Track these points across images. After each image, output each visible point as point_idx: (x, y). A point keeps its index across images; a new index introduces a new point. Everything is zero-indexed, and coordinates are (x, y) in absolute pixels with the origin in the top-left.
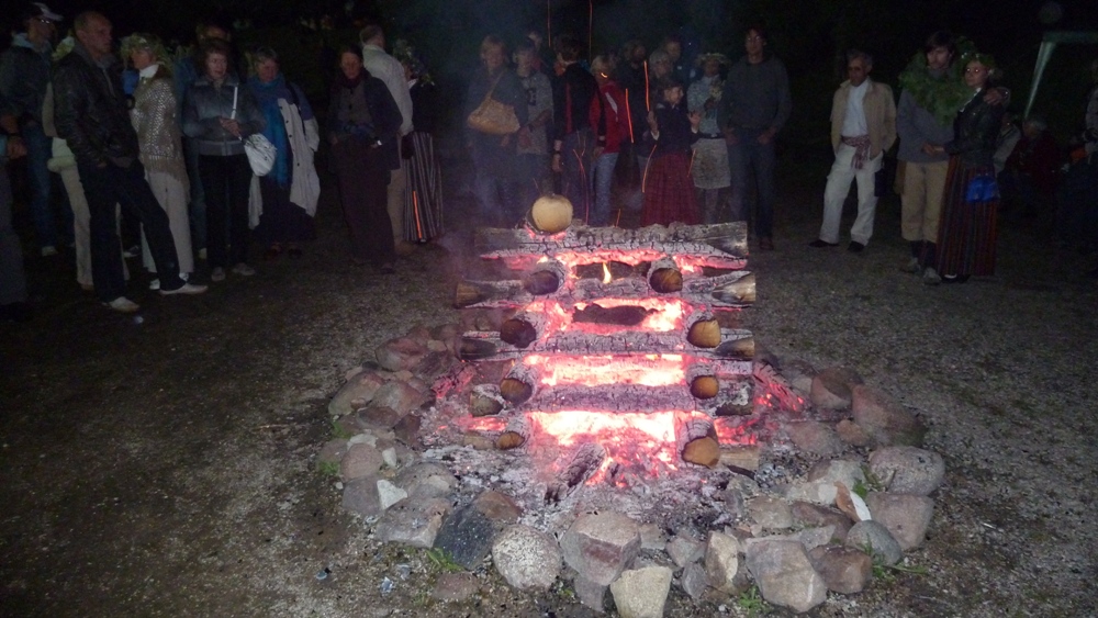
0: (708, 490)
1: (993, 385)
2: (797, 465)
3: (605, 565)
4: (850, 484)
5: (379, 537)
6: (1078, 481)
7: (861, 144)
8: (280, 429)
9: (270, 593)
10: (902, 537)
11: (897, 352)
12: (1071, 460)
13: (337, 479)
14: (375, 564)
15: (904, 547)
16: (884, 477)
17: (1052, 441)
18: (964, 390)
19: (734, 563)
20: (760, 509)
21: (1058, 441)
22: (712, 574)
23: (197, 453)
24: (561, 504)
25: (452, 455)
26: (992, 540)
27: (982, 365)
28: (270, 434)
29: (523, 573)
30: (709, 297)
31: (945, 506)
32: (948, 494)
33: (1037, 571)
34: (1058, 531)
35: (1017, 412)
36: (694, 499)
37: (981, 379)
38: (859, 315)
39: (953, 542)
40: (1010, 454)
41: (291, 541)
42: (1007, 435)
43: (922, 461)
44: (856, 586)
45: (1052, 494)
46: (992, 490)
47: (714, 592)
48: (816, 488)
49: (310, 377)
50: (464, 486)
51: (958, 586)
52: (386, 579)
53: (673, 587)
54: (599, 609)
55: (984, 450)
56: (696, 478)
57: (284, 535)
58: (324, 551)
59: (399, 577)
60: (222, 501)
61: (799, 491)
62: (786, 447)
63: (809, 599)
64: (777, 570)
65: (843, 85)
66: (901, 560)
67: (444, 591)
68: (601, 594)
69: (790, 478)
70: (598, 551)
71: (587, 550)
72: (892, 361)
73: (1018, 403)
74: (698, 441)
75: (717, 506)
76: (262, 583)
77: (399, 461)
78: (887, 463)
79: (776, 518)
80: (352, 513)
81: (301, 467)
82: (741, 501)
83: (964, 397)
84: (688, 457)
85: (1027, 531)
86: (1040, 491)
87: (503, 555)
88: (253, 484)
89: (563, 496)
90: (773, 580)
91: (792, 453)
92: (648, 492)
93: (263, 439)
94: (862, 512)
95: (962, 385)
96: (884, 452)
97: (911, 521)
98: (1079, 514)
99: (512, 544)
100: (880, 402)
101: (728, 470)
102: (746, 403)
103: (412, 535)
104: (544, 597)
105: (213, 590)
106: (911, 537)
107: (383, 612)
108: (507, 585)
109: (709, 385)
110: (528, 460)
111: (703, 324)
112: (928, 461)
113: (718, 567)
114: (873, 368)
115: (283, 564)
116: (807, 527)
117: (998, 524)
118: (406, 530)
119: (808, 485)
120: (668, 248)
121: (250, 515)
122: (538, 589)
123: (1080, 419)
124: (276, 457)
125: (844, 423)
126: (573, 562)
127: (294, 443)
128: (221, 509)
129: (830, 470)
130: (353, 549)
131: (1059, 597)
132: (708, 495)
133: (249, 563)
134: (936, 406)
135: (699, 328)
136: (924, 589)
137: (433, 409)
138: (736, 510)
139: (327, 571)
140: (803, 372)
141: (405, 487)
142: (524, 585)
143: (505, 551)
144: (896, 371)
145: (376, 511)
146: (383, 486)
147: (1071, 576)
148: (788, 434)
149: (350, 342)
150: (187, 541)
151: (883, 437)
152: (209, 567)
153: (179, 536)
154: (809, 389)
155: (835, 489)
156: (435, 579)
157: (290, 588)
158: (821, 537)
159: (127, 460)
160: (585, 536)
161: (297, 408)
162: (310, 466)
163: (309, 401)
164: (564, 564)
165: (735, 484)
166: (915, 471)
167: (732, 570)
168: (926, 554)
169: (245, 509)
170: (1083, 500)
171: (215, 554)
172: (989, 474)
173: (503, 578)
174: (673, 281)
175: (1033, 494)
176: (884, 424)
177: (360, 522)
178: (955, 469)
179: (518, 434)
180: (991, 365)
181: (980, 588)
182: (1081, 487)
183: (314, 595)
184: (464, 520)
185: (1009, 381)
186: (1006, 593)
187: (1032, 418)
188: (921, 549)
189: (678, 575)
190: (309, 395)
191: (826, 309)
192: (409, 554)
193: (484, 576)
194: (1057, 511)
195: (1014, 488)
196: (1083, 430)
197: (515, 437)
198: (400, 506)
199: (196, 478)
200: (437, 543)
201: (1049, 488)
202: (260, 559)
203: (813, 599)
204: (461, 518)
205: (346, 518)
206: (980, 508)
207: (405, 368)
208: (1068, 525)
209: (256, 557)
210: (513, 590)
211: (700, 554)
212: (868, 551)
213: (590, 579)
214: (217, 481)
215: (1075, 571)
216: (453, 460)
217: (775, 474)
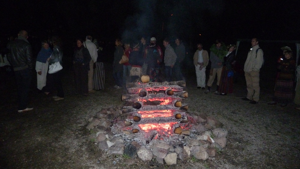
0: (180, 139)
1: (235, 116)
2: (198, 133)
3: (163, 153)
4: (210, 136)
5: (110, 153)
6: (254, 134)
7: (202, 64)
8: (76, 133)
9: (87, 166)
10: (221, 145)
11: (214, 111)
12: (252, 130)
13: (95, 142)
14: (110, 159)
15: (222, 147)
16: (216, 134)
17: (248, 127)
18: (229, 118)
19: (190, 152)
20: (193, 141)
21: (249, 127)
22: (185, 155)
23: (56, 139)
24: (150, 144)
25: (122, 135)
26: (239, 146)
27: (232, 113)
28: (73, 134)
29: (145, 157)
30: (178, 97)
31: (229, 140)
32: (229, 138)
33: (248, 150)
34: (251, 143)
35: (240, 121)
36: (178, 141)
37: (232, 115)
38: (204, 103)
39: (231, 146)
40: (240, 130)
41: (88, 156)
42: (239, 126)
43: (223, 130)
44: (214, 155)
45: (249, 136)
46: (238, 136)
47: (186, 158)
48: (203, 137)
49: (78, 121)
50: (126, 142)
51: (233, 154)
52: (114, 161)
53: (177, 158)
54: (163, 163)
55: (235, 129)
56: (177, 137)
57: (86, 155)
58: (97, 157)
59: (117, 161)
60: (67, 149)
61: (199, 138)
62: (194, 130)
63: (206, 157)
64: (199, 152)
65: (197, 51)
66: (222, 150)
67: (128, 162)
68: (162, 160)
69: (197, 136)
70: (162, 150)
71: (159, 151)
72: (213, 112)
73: (240, 120)
74: (178, 128)
75: (183, 142)
76: (85, 165)
77: (109, 137)
78: (216, 132)
79: (196, 143)
80: (101, 149)
81: (84, 141)
82: (188, 141)
83: (229, 119)
84: (175, 132)
85: (245, 144)
86: (247, 136)
87: (140, 154)
88: (74, 145)
89: (150, 142)
90: (198, 154)
91: (196, 131)
92: (167, 140)
93: (72, 135)
94: (213, 141)
95: (229, 117)
96: (216, 129)
97: (222, 142)
98: (255, 140)
99: (142, 151)
100: (213, 119)
101: (183, 135)
102: (186, 120)
103: (118, 152)
104: (150, 162)
105: (73, 167)
106: (223, 145)
107: (115, 168)
108: (142, 160)
109: (179, 116)
110: (139, 136)
111: (178, 102)
112: (225, 130)
113: (186, 153)
114: (209, 114)
115: (88, 161)
116: (202, 144)
117: (240, 142)
118: (116, 151)
119: (201, 136)
120: (169, 86)
121: (75, 152)
122: (148, 161)
123: (253, 122)
124: (77, 139)
125: (206, 124)
126: (155, 154)
127: (80, 136)
128: (68, 151)
129: (205, 133)
130: (104, 156)
131: (253, 154)
132: (180, 140)
133: (80, 161)
134: (224, 121)
135: (177, 103)
136: (227, 155)
137: (113, 126)
138: (187, 142)
139: (99, 161)
140: (195, 115)
141: (113, 142)
142: (146, 160)
143: (141, 153)
144: (214, 115)
145: (107, 148)
146: (108, 142)
147: (255, 151)
148: (195, 128)
149: (86, 113)
150: (62, 158)
151: (215, 127)
152: (70, 163)
153: (60, 157)
154: (197, 119)
155: (207, 137)
156: (125, 161)
157: (92, 165)
158: (206, 146)
159: (38, 142)
160: (159, 148)
161: (78, 128)
162: (87, 140)
163: (80, 127)
164: (153, 155)
165: (186, 137)
166: (222, 133)
167: (189, 153)
168: (226, 149)
169: (74, 150)
170: (255, 137)
171: (70, 160)
172: (237, 133)
173: (141, 159)
174: (172, 93)
175: (245, 137)
176: (215, 124)
177: (104, 150)
178: (230, 133)
179: (137, 129)
180: (234, 112)
181: (238, 154)
182: (255, 134)
183: (98, 166)
184: (130, 147)
185: (238, 116)
186: (243, 155)
187: (243, 122)
188: (225, 148)
189: (178, 156)
190: (79, 125)
191: (197, 102)
192: (118, 156)
193: (136, 159)
194: (250, 140)
195: (242, 136)
196: (254, 124)
197: (137, 130)
198: (113, 146)
199: (58, 144)
200: (124, 153)
201: (248, 135)
202: (82, 160)
203: (207, 157)
204: (129, 147)
205: (100, 150)
206: (236, 140)
207: (103, 118)
208: (253, 142)
209: (81, 160)
210: (143, 161)
211: (182, 151)
212: (216, 148)
213: (160, 157)
214: (64, 145)
215: (255, 150)
216: (122, 136)
217: (194, 135)
